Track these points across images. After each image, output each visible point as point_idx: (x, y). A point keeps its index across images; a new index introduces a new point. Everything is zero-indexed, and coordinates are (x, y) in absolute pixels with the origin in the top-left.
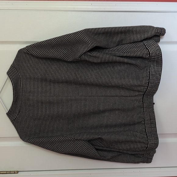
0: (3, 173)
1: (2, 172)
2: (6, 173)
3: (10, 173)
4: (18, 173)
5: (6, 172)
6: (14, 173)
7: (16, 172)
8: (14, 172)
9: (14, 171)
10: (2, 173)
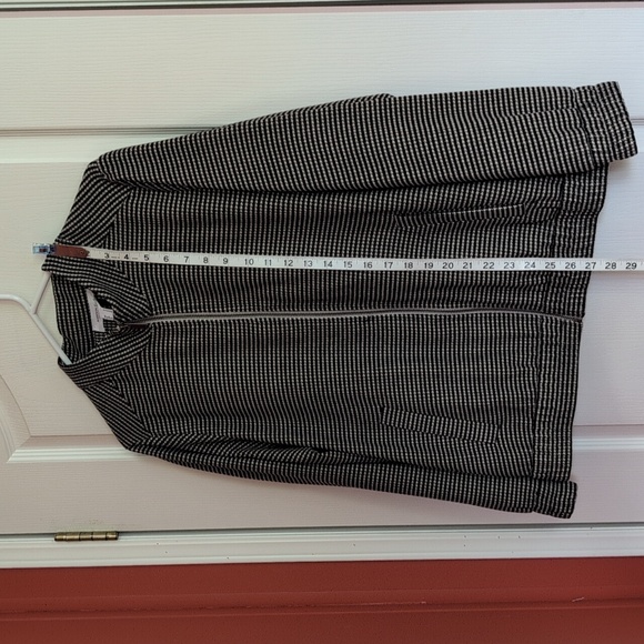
0: (68, 537)
1: (66, 534)
2: (80, 540)
3: (92, 539)
4: (116, 539)
5: (81, 533)
6: (107, 539)
7: (110, 536)
8: (104, 536)
9: (106, 533)
10: (65, 540)
